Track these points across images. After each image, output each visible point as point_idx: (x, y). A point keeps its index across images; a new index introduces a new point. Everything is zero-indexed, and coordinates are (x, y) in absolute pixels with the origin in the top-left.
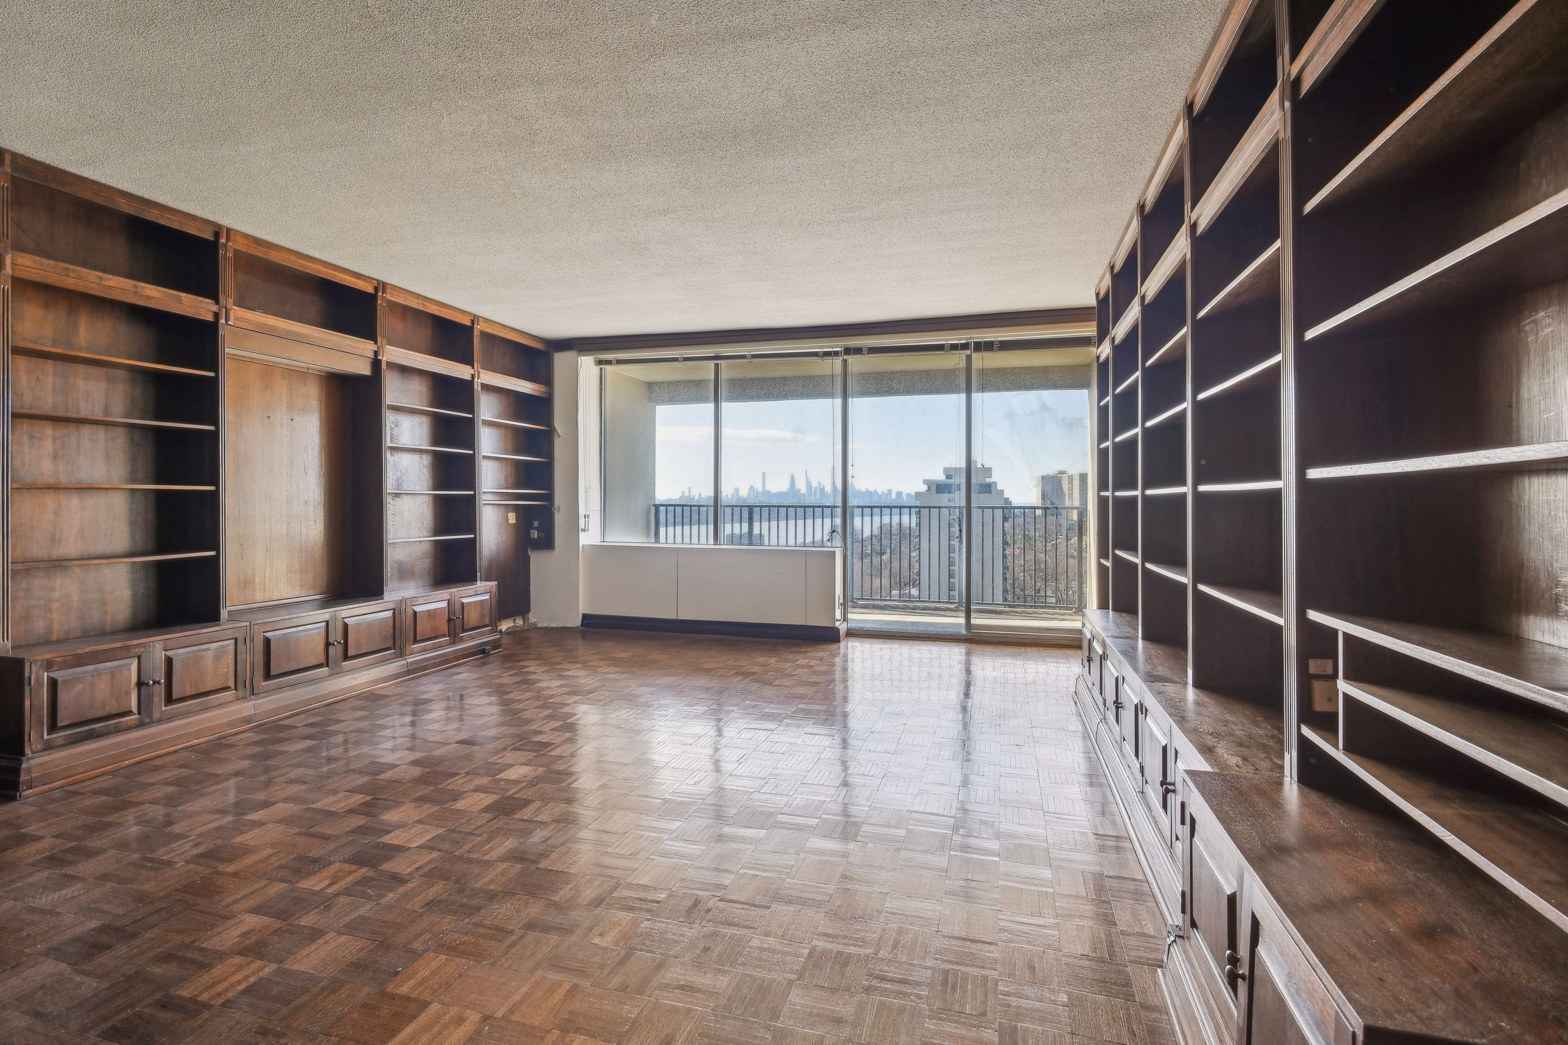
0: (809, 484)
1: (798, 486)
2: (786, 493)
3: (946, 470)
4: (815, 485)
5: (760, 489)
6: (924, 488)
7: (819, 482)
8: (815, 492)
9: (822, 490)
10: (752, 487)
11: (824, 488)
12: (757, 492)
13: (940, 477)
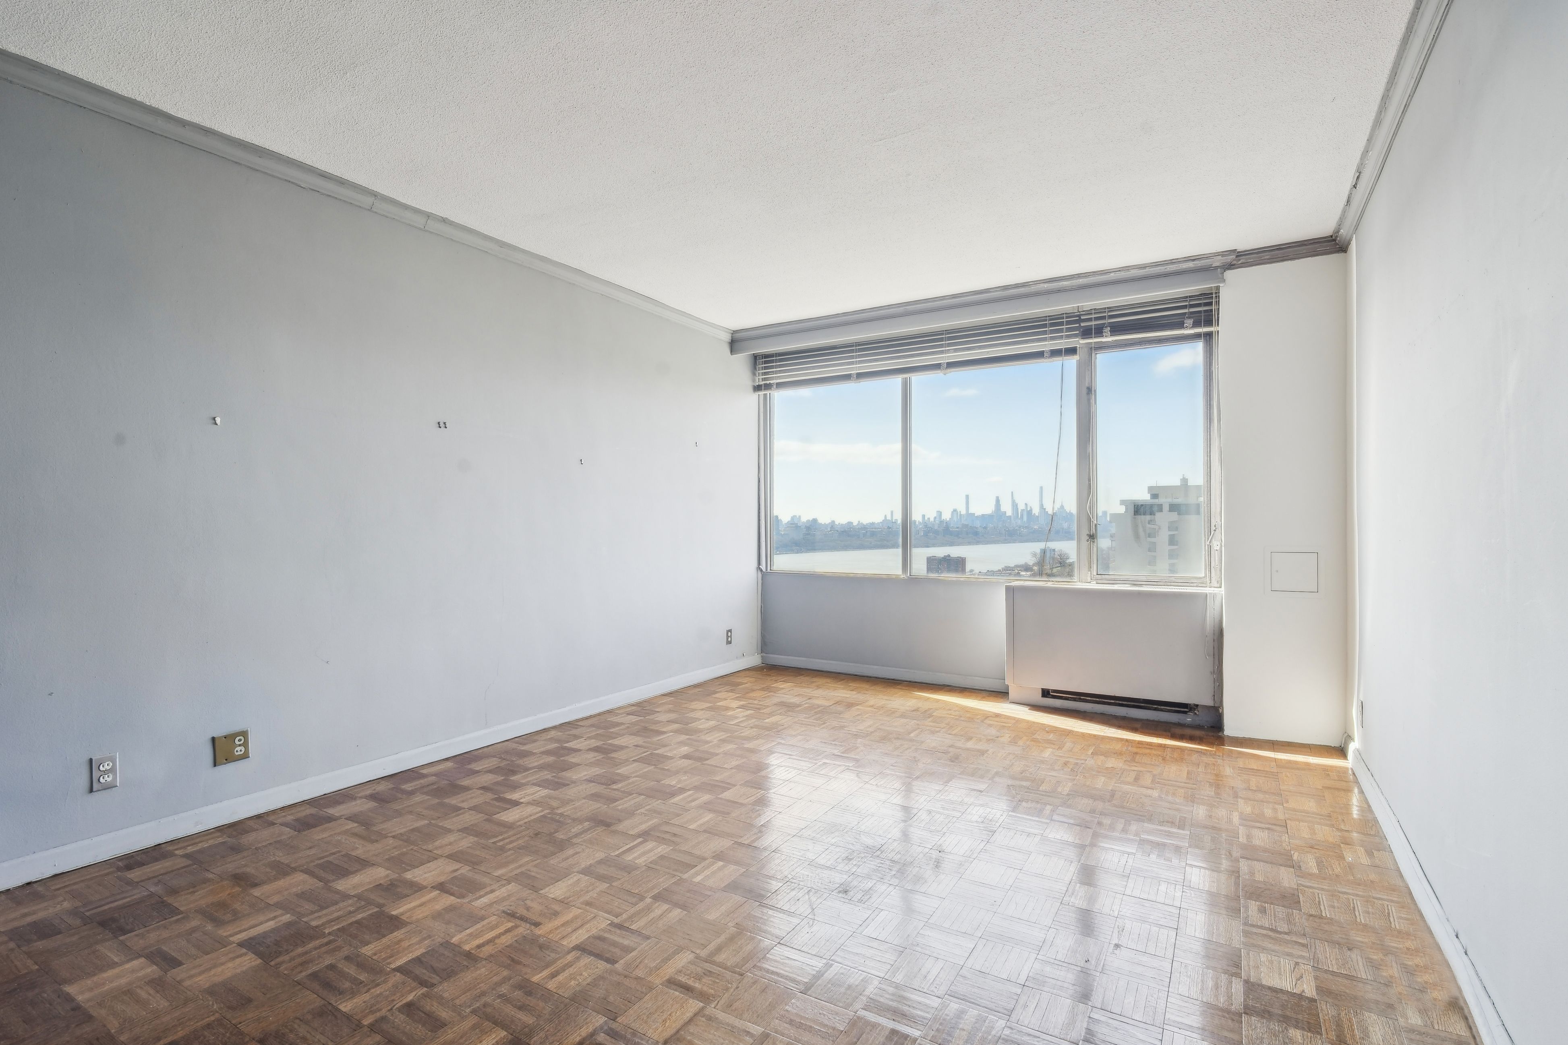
0: (1015, 506)
1: (1003, 509)
2: (990, 516)
3: (1150, 489)
4: (1021, 507)
5: (964, 512)
6: (1122, 510)
7: (1026, 504)
8: (1022, 515)
9: (1030, 513)
10: (955, 510)
11: (1031, 510)
12: (960, 515)
13: (1144, 496)
